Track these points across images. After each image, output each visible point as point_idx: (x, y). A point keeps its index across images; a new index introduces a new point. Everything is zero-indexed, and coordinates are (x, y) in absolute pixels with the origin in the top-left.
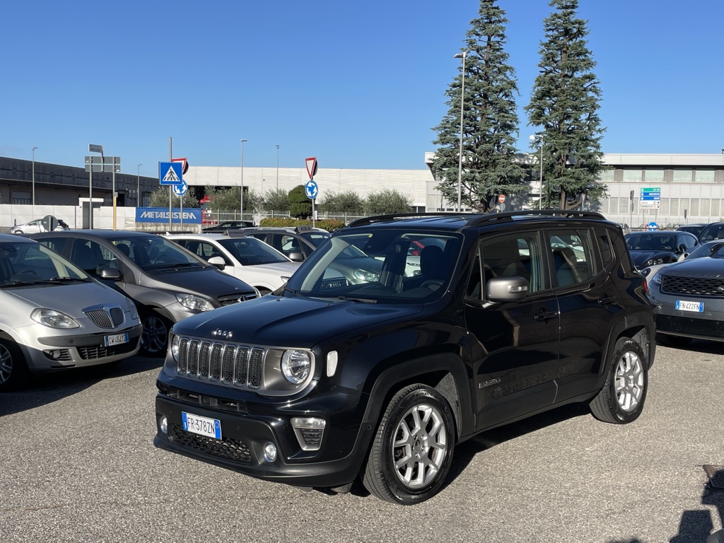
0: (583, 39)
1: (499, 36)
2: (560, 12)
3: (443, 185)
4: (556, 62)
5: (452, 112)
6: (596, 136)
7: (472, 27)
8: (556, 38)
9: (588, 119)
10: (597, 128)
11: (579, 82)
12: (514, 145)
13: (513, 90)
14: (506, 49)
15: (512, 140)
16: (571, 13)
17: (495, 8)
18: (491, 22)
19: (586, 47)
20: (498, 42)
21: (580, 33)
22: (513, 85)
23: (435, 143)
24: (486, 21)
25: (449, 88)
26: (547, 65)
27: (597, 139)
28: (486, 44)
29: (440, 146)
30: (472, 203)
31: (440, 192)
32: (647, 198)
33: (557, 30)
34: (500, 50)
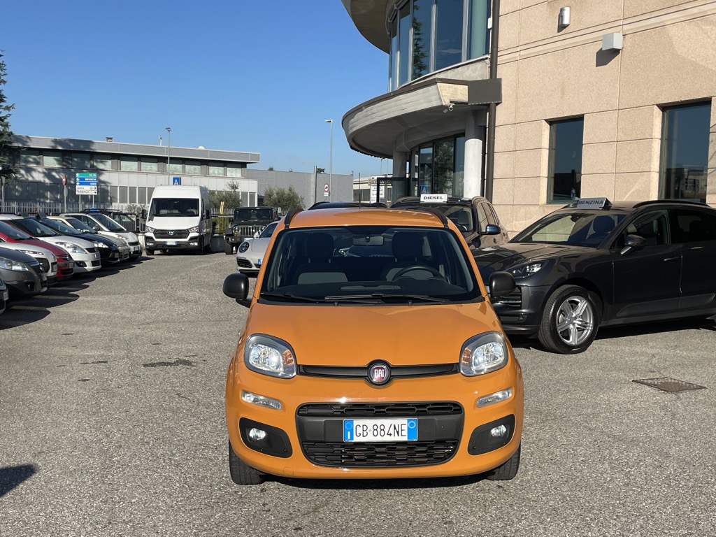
6: (2, 113)
27: (5, 118)
32: (83, 183)
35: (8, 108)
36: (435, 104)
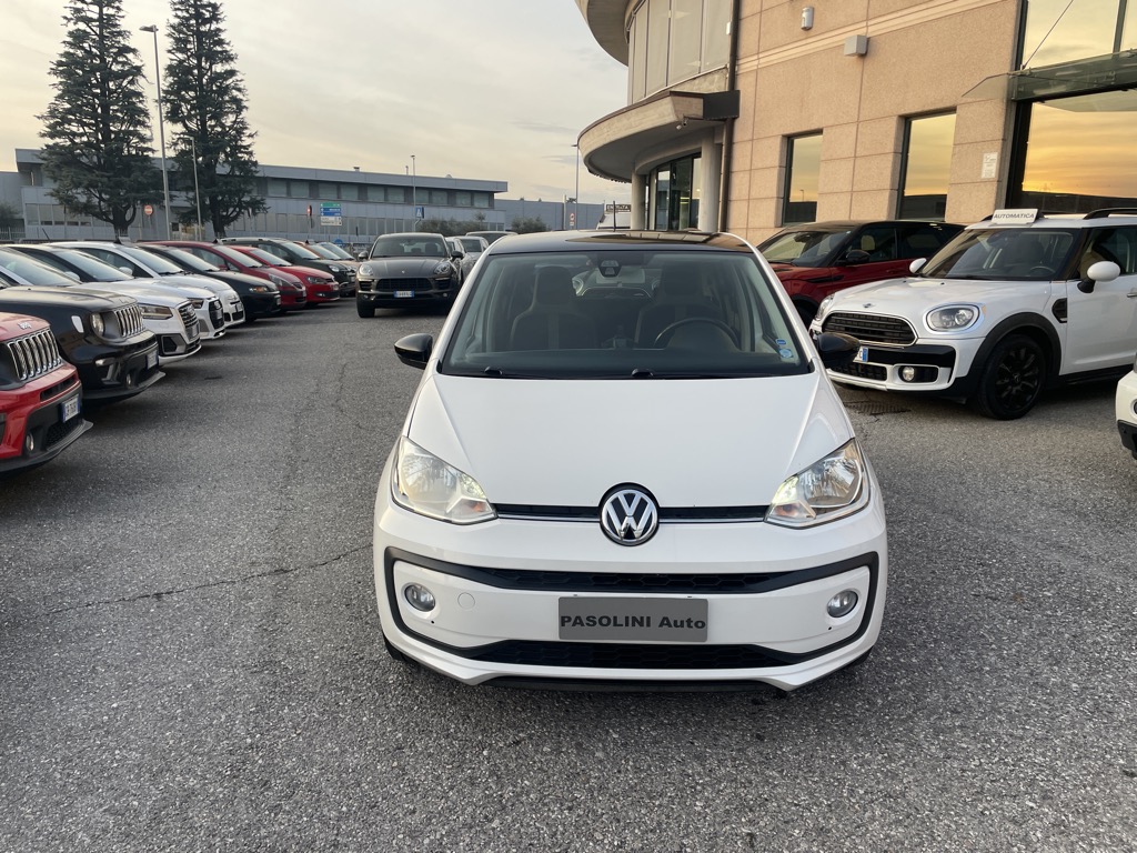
0: (220, 26)
1: (113, 7)
3: (58, 192)
5: (60, 97)
6: (246, 141)
8: (187, 19)
9: (235, 122)
10: (247, 132)
11: (219, 77)
12: (148, 146)
13: (141, 80)
14: (124, 24)
15: (143, 139)
19: (223, 36)
20: (114, 16)
21: (215, 18)
22: (137, 71)
23: (43, 135)
25: (54, 67)
26: (178, 51)
27: (249, 146)
28: (96, 16)
29: (49, 140)
30: (104, 214)
31: (55, 201)
32: (327, 213)
33: (187, 11)
34: (116, 26)
35: (251, 136)
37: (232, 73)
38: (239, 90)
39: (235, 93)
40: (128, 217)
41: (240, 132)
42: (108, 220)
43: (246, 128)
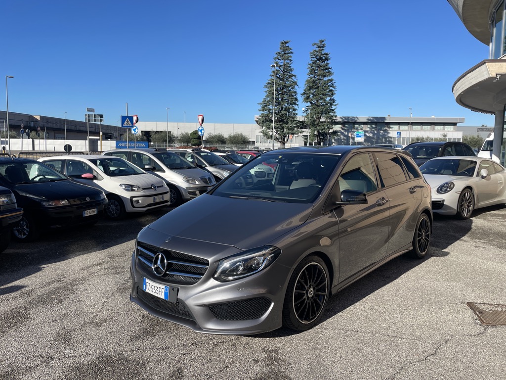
0: (328, 62)
1: (289, 60)
2: (317, 49)
3: (263, 130)
4: (315, 73)
5: (267, 96)
7: (276, 56)
8: (316, 61)
9: (329, 100)
10: (334, 104)
11: (326, 82)
12: (296, 112)
13: (296, 87)
14: (292, 66)
15: (295, 110)
16: (322, 50)
17: (287, 47)
18: (285, 53)
19: (329, 66)
20: (289, 63)
21: (327, 59)
22: (295, 83)
23: (260, 110)
24: (283, 53)
25: (266, 85)
26: (311, 74)
27: (334, 109)
28: (282, 64)
29: (262, 112)
30: (277, 139)
31: (262, 134)
33: (316, 57)
34: (290, 67)
36: (486, 77)
37: (331, 80)
38: (333, 87)
39: (331, 88)
40: (286, 140)
41: (331, 105)
42: (279, 141)
43: (334, 102)
